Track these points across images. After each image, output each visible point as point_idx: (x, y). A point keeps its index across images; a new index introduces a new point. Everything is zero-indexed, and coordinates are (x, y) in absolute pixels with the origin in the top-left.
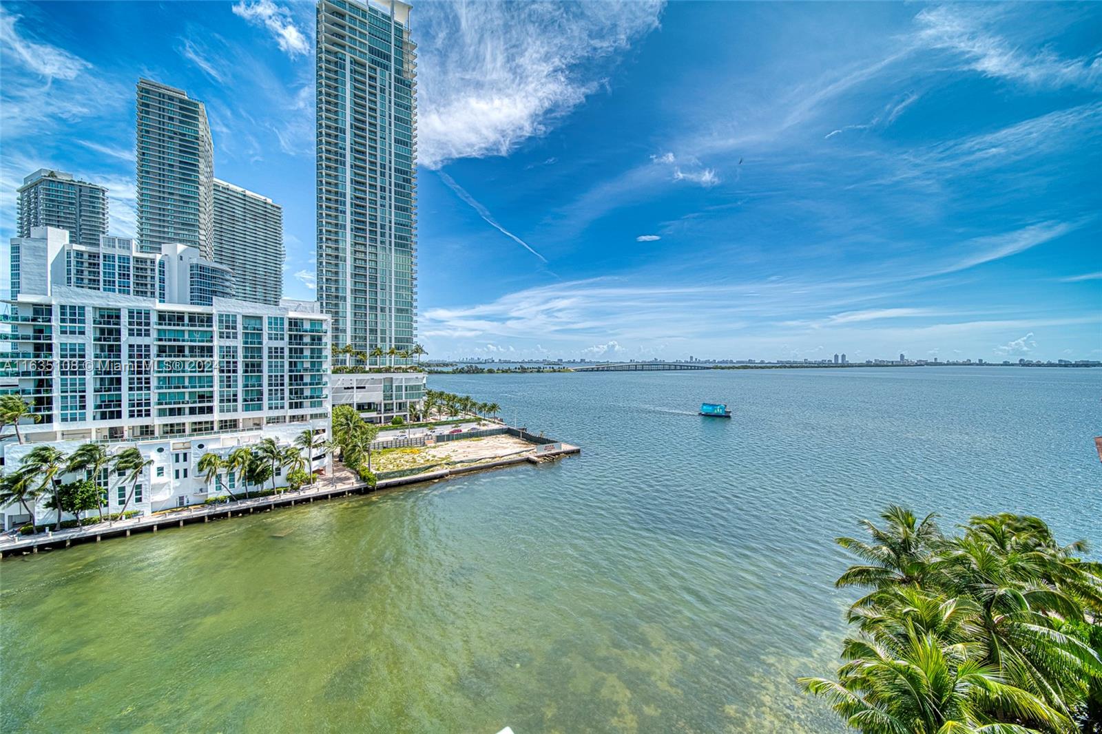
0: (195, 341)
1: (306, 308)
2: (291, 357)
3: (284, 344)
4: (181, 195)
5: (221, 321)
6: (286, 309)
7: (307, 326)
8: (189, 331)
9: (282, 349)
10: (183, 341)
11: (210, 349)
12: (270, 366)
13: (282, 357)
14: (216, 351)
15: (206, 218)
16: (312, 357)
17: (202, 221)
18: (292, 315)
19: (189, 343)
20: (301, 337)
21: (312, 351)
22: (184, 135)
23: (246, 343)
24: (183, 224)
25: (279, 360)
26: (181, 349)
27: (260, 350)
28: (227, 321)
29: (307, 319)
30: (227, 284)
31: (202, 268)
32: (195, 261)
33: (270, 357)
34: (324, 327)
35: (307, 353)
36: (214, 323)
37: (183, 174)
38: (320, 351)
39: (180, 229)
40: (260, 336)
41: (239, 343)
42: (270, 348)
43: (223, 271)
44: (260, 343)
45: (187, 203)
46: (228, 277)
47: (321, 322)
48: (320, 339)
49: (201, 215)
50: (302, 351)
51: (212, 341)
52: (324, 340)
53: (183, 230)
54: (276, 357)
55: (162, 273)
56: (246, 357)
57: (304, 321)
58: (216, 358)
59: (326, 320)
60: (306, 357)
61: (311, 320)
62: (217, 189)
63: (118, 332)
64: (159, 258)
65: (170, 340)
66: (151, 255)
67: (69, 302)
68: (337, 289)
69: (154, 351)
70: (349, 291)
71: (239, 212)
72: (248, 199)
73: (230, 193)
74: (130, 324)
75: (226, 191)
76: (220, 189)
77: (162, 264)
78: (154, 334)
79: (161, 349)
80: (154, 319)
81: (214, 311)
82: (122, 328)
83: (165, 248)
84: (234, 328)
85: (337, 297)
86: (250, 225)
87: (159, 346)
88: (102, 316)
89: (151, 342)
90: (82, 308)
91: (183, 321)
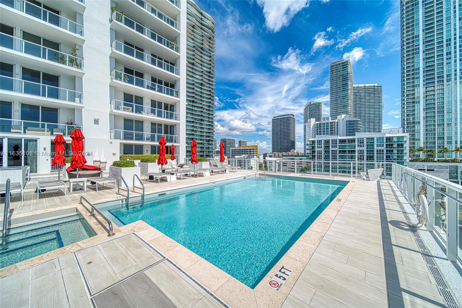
0: (350, 148)
1: (395, 131)
2: (387, 154)
3: (384, 148)
4: (342, 97)
5: (358, 141)
6: (385, 134)
7: (395, 140)
8: (348, 145)
9: (383, 150)
10: (346, 148)
11: (354, 151)
12: (377, 157)
13: (383, 154)
14: (357, 152)
15: (351, 102)
16: (398, 154)
17: (349, 103)
18: (387, 135)
19: (348, 149)
20: (392, 145)
21: (398, 151)
22: (343, 75)
23: (367, 148)
24: (343, 106)
25: (381, 155)
26: (345, 151)
27: (373, 151)
28: (361, 141)
29: (395, 137)
30: (359, 125)
31: (350, 121)
32: (347, 119)
33: (377, 154)
34: (405, 139)
35: (395, 152)
36: (356, 142)
37: (343, 89)
38: (402, 151)
39: (342, 108)
40: (373, 145)
41: (365, 148)
42: (377, 150)
43: (357, 121)
44: (373, 148)
45: (344, 98)
46: (359, 123)
47: (403, 137)
48: (402, 145)
49: (349, 101)
50: (392, 151)
51: (355, 148)
52: (405, 146)
53: (343, 108)
54: (380, 154)
55: (337, 125)
56: (367, 154)
57: (394, 138)
58: (357, 154)
59: (406, 136)
60: (395, 153)
61: (397, 137)
62: (354, 88)
63: (329, 146)
64: (336, 120)
65: (342, 148)
66: (334, 121)
67: (318, 139)
68: (414, 119)
69: (338, 152)
70: (422, 118)
71: (363, 94)
72: (366, 88)
73: (359, 88)
74: (332, 144)
75: (358, 88)
76: (356, 88)
77: (337, 123)
78: (338, 147)
79: (340, 151)
80: (338, 142)
81: (356, 138)
82: (330, 145)
83: (338, 117)
84: (363, 143)
85: (414, 123)
86: (367, 98)
87: (339, 150)
88: (325, 142)
89: (337, 149)
90: (321, 141)
91: (346, 142)
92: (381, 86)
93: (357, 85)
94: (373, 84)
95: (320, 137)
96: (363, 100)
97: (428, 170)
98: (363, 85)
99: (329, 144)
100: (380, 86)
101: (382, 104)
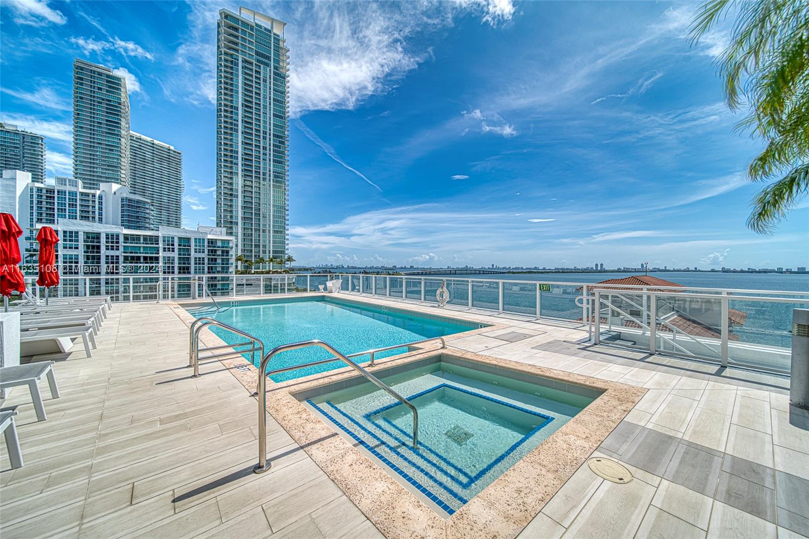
0: (147, 253)
1: (216, 232)
2: (209, 264)
3: (205, 255)
4: (107, 145)
5: (164, 241)
6: (206, 233)
7: (219, 244)
8: (144, 247)
9: (203, 258)
10: (140, 253)
11: (157, 259)
12: (195, 269)
13: (203, 264)
14: (161, 260)
15: (125, 162)
16: (222, 264)
17: (122, 163)
18: (210, 237)
19: (144, 255)
20: (215, 251)
21: (223, 260)
22: (110, 101)
23: (179, 254)
24: (108, 166)
25: (201, 266)
26: (139, 258)
27: (188, 259)
28: (168, 241)
29: (219, 240)
30: (148, 211)
31: (130, 200)
32: (125, 195)
33: (196, 264)
34: (231, 245)
35: (219, 261)
36: (160, 242)
37: (109, 129)
38: (228, 260)
39: (106, 169)
40: (188, 250)
41: (175, 255)
42: (196, 258)
43: (145, 203)
44: (189, 255)
45: (112, 150)
46: (148, 207)
47: (228, 241)
48: (228, 252)
49: (122, 159)
50: (216, 259)
51: (158, 253)
52: (230, 253)
53: (109, 170)
54: (199, 264)
55: (100, 203)
56: (179, 264)
57: (218, 241)
58: (161, 264)
59: (231, 240)
60: (219, 264)
61: (222, 240)
62: (132, 138)
63: (99, 247)
64: (98, 192)
65: (132, 253)
66: (92, 191)
67: (68, 229)
68: (231, 217)
69: (121, 259)
70: (240, 219)
71: (149, 156)
72: (155, 146)
73: (141, 141)
74: (107, 242)
75: (139, 141)
76: (135, 139)
77: (100, 197)
78: (121, 249)
79: (126, 258)
80: (121, 239)
81: (160, 235)
82: (102, 245)
83: (103, 186)
84: (173, 245)
85: (231, 222)
86: (157, 165)
87: (124, 256)
88: (88, 237)
89: (120, 253)
90: (77, 233)
91: (140, 241)
92: (180, 154)
93: (138, 135)
94: (168, 146)
95: (74, 224)
96: (149, 167)
97: (247, 285)
98: (149, 139)
99: (99, 242)
100: (178, 153)
101: (182, 183)
